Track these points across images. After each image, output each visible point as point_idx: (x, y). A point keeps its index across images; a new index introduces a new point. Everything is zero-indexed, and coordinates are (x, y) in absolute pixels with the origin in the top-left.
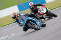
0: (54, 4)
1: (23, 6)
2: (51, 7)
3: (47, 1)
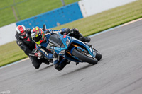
0: (102, 20)
1: (30, 24)
2: (94, 27)
3: (86, 13)
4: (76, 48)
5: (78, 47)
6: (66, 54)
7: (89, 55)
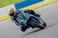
4: (33, 20)
5: (34, 20)
6: (27, 23)
7: (40, 24)
